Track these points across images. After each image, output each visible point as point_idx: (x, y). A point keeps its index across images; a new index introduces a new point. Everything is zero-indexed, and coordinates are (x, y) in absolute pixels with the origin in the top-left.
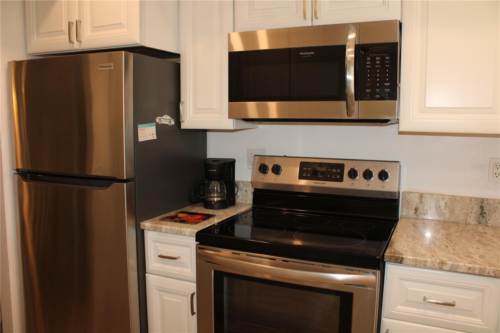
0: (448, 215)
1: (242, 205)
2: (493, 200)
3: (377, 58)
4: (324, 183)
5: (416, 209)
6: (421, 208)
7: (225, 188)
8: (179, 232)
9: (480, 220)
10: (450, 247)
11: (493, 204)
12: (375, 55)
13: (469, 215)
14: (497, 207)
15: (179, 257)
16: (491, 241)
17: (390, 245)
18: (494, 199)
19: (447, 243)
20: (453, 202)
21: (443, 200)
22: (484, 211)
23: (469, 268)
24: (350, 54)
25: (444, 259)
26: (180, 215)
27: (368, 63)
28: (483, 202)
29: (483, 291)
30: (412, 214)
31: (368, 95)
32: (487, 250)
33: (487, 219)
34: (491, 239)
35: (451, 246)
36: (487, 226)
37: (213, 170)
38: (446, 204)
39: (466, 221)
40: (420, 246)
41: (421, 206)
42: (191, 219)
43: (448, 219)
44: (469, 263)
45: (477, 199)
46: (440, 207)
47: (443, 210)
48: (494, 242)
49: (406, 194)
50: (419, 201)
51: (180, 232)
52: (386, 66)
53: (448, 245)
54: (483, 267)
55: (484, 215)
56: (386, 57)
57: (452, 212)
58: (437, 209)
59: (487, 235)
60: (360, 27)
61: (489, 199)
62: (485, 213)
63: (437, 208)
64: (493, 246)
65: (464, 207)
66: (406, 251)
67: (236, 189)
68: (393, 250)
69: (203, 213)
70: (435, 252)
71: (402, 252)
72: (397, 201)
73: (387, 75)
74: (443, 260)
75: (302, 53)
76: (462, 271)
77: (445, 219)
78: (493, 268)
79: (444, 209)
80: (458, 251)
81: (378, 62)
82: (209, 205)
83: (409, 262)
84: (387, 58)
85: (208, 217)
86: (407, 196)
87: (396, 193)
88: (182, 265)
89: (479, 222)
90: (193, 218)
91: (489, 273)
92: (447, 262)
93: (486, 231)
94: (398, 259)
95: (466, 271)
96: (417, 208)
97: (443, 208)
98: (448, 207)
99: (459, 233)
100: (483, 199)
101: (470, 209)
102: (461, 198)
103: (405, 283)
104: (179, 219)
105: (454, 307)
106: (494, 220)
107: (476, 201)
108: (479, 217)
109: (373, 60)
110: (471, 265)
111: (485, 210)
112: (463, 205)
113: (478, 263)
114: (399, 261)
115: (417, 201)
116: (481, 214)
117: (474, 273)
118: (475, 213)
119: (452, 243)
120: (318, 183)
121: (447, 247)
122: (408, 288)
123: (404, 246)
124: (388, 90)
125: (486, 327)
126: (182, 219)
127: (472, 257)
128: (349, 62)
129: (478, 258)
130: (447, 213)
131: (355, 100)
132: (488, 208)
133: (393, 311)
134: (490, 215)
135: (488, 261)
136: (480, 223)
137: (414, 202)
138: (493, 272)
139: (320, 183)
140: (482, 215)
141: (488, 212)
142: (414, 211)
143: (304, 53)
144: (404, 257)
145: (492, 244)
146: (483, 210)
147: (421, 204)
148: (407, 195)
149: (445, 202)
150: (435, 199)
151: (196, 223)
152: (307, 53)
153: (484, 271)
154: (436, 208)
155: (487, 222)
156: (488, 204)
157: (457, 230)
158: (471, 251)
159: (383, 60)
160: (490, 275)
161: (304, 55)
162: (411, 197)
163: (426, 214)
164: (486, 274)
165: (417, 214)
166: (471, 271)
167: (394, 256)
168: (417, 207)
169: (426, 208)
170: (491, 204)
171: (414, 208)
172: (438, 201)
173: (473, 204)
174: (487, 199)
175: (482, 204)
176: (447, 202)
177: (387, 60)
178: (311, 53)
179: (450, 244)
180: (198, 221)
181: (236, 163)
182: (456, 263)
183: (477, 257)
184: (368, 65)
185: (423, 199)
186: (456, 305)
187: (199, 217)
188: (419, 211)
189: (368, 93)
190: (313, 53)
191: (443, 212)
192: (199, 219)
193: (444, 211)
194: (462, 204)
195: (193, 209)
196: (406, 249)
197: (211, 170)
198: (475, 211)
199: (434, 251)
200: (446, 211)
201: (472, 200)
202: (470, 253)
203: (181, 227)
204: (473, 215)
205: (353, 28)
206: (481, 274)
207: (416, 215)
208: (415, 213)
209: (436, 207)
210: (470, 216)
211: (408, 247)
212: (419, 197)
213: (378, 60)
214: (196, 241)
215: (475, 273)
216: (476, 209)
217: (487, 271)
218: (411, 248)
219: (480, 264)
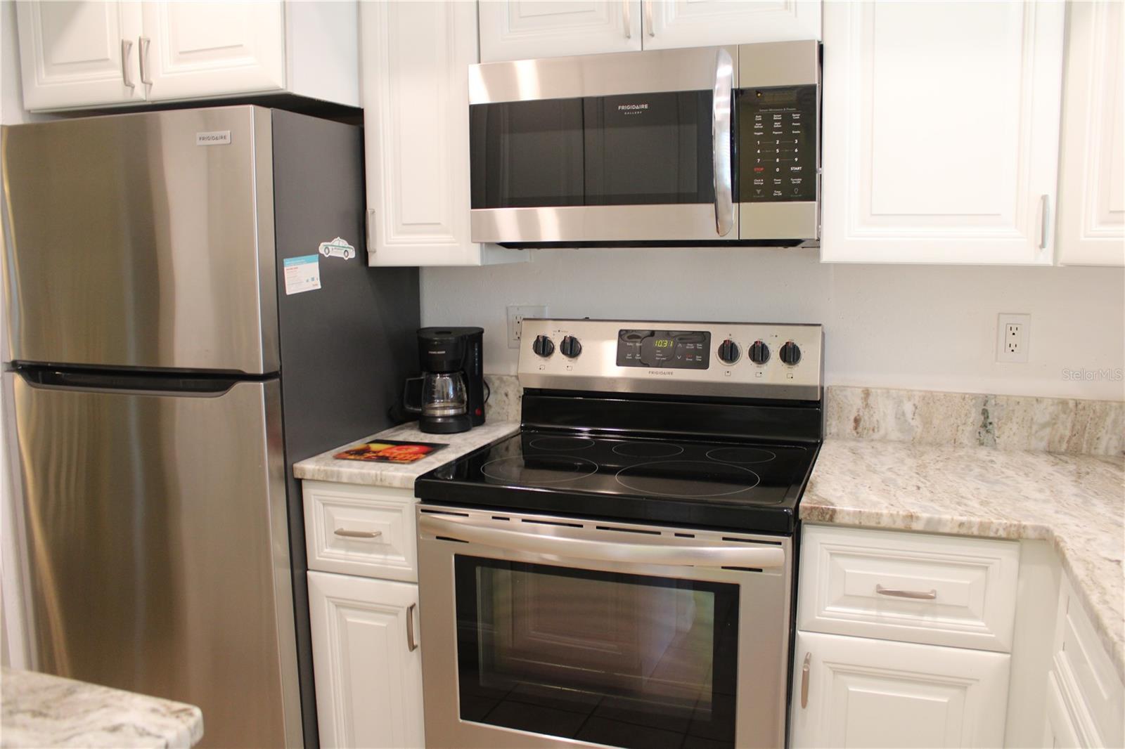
0: (919, 430)
2: (1005, 398)
3: (776, 117)
4: (669, 373)
5: (857, 421)
6: (866, 418)
7: (464, 389)
8: (379, 479)
9: (982, 438)
10: (925, 489)
11: (1005, 406)
12: (771, 110)
13: (960, 428)
14: (1013, 411)
15: (380, 534)
16: (1003, 475)
17: (807, 488)
18: (1008, 396)
19: (920, 481)
20: (928, 403)
21: (909, 399)
22: (990, 420)
23: (961, 524)
24: (722, 110)
25: (914, 510)
26: (375, 447)
27: (758, 126)
28: (987, 401)
29: (987, 568)
30: (848, 431)
31: (759, 191)
32: (994, 491)
33: (994, 434)
34: (1003, 473)
35: (926, 487)
36: (995, 449)
37: (439, 353)
38: (916, 408)
39: (955, 440)
40: (867, 488)
41: (866, 413)
42: (400, 454)
43: (921, 437)
44: (961, 515)
45: (975, 397)
46: (903, 414)
47: (910, 421)
48: (1007, 477)
49: (835, 390)
50: (863, 403)
51: (381, 480)
52: (793, 132)
53: (920, 485)
54: (987, 521)
55: (990, 427)
56: (794, 115)
57: (927, 422)
58: (899, 419)
59: (995, 466)
60: (740, 53)
61: (999, 395)
62: (991, 423)
63: (898, 416)
64: (1004, 484)
65: (950, 413)
66: (841, 497)
67: (485, 392)
68: (815, 497)
69: (420, 441)
70: (897, 499)
71: (834, 500)
72: (818, 404)
73: (796, 151)
74: (912, 511)
75: (623, 108)
76: (947, 530)
77: (914, 438)
78: (1005, 521)
79: (913, 419)
80: (939, 495)
81: (777, 125)
82: (428, 425)
83: (847, 517)
84: (796, 116)
85: (432, 448)
86: (838, 395)
87: (816, 387)
88: (385, 549)
89: (980, 441)
90: (404, 451)
91: (997, 530)
92: (919, 515)
93: (994, 459)
94: (827, 513)
95: (955, 531)
96: (858, 418)
97: (909, 416)
98: (920, 415)
99: (942, 463)
100: (986, 397)
101: (963, 416)
102: (945, 395)
103: (841, 561)
104: (375, 455)
105: (933, 600)
106: (1009, 437)
107: (974, 401)
108: (979, 433)
109: (768, 121)
110: (964, 519)
111: (990, 417)
112: (949, 408)
113: (977, 513)
114: (828, 516)
115: (858, 403)
116: (984, 426)
117: (970, 533)
118: (973, 424)
119: (929, 481)
120: (657, 373)
121: (919, 488)
122: (847, 571)
123: (835, 490)
124: (799, 181)
125: (993, 636)
126: (381, 454)
127: (966, 505)
128: (720, 123)
129: (977, 506)
130: (917, 427)
131: (733, 202)
132: (996, 414)
133: (817, 618)
134: (1000, 428)
135: (995, 509)
136: (982, 444)
137: (851, 405)
138: (1004, 529)
139: (661, 373)
140: (986, 427)
141: (996, 420)
142: (852, 424)
143: (628, 107)
144: (838, 508)
145: (1004, 480)
146: (988, 417)
147: (867, 410)
148: (838, 392)
149: (914, 405)
150: (894, 398)
151: (413, 461)
152: (634, 107)
153: (989, 528)
154: (896, 417)
155: (995, 441)
156: (996, 404)
157: (938, 458)
158: (964, 495)
159: (787, 120)
160: (999, 534)
161: (627, 111)
162: (846, 397)
163: (876, 430)
164: (992, 534)
165: (860, 430)
166: (963, 531)
167: (818, 508)
168: (859, 415)
169: (876, 417)
170: (1002, 406)
171: (852, 418)
172: (899, 402)
173: (967, 407)
174: (995, 396)
175: (985, 405)
176: (916, 403)
177: (796, 121)
178: (643, 106)
179: (925, 483)
180: (415, 457)
181: (484, 334)
182: (936, 516)
183: (974, 504)
184: (759, 130)
185: (871, 400)
186: (938, 597)
187: (416, 449)
188: (862, 423)
189: (758, 186)
190: (646, 106)
191: (909, 424)
192: (415, 453)
193: (913, 423)
194: (947, 407)
195: (398, 435)
196: (839, 494)
197: (434, 353)
198: (971, 420)
199: (895, 496)
200: (916, 423)
201: (967, 399)
202: (962, 497)
203: (382, 471)
204: (969, 428)
205: (725, 55)
206: (982, 534)
207: (857, 433)
208: (856, 428)
209: (896, 414)
210: (963, 430)
211: (843, 491)
212: (863, 395)
213: (777, 121)
214: (417, 496)
215: (973, 533)
216: (975, 416)
217: (994, 528)
218: (851, 493)
219: (979, 516)
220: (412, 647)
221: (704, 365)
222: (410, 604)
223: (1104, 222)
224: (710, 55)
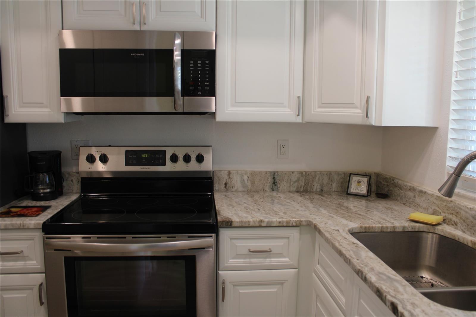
0: (250, 186)
1: (69, 194)
2: (281, 172)
3: (199, 62)
4: (149, 168)
5: (226, 184)
6: (229, 183)
7: (54, 179)
8: (22, 225)
9: (273, 188)
10: (261, 210)
11: (281, 175)
12: (197, 59)
13: (265, 184)
14: (284, 177)
15: (22, 252)
16: (286, 202)
17: (218, 213)
18: (282, 171)
19: (258, 206)
20: (253, 176)
21: (246, 174)
22: (276, 181)
23: (280, 222)
24: (177, 57)
25: (262, 218)
26: (13, 210)
27: (191, 65)
28: (274, 174)
29: (289, 238)
30: (222, 188)
31: (192, 92)
32: (286, 208)
33: (278, 186)
34: (285, 201)
35: (261, 209)
36: (278, 192)
37: (42, 163)
38: (248, 178)
39: (263, 189)
40: (240, 211)
41: (229, 181)
42: (29, 212)
43: (251, 189)
44: (279, 219)
45: (270, 172)
46: (244, 180)
47: (246, 183)
48: (288, 203)
49: (217, 172)
50: (228, 177)
51: (23, 226)
52: (206, 68)
53: (259, 208)
54: (289, 220)
55: (276, 184)
56: (206, 62)
57: (253, 183)
58: (242, 182)
59: (281, 198)
60: (184, 35)
61: (279, 171)
62: (276, 182)
63: (242, 181)
64: (288, 205)
65: (261, 179)
66: (232, 216)
67: (62, 180)
68: (222, 217)
69: (35, 205)
70: (253, 214)
71: (230, 217)
72: (211, 178)
73: (207, 76)
74: (261, 219)
75: (133, 54)
76: (275, 225)
77: (248, 190)
78: (295, 220)
79: (247, 182)
80: (268, 212)
81: (199, 65)
82: (37, 197)
83: (237, 224)
84: (207, 62)
85: (45, 209)
86: (218, 174)
87: (211, 171)
88: (25, 258)
89: (273, 189)
90: (30, 211)
91: (293, 223)
92: (264, 220)
93: (280, 196)
94: (229, 223)
95: (278, 225)
96: (226, 183)
97: (246, 181)
98: (250, 180)
99: (262, 199)
100: (274, 172)
101: (266, 180)
102: (259, 172)
103: (234, 241)
104: (16, 214)
105: (270, 253)
106: (283, 187)
107: (270, 174)
108: (272, 186)
109: (195, 64)
110: (280, 220)
111: (276, 179)
112: (261, 177)
113: (284, 217)
114: (229, 224)
115: (226, 177)
116: (274, 183)
117: (283, 225)
118: (270, 183)
119: (261, 206)
120: (143, 168)
121: (259, 210)
122: (237, 245)
123: (228, 213)
124: (208, 88)
125: (292, 263)
126: (19, 213)
127: (279, 215)
128: (177, 63)
129: (283, 214)
130: (249, 185)
131: (182, 96)
132: (278, 178)
133: (226, 265)
134: (280, 183)
135: (290, 215)
136: (273, 190)
137: (224, 178)
138: (295, 223)
139: (145, 168)
140: (275, 184)
141: (278, 181)
142: (224, 186)
143: (135, 55)
144: (233, 220)
145: (287, 204)
146: (275, 180)
147: (230, 179)
148: (218, 173)
149: (248, 177)
150: (240, 175)
151: (37, 215)
152: (138, 54)
153: (290, 223)
154: (241, 182)
155: (278, 189)
156: (278, 175)
157: (260, 197)
158: (276, 211)
159: (203, 64)
160: (293, 225)
161: (135, 56)
162: (221, 175)
163: (233, 187)
164: (291, 225)
165: (227, 188)
166: (280, 225)
167: (225, 221)
168: (226, 182)
169: (233, 182)
170: (280, 175)
171: (224, 183)
172: (242, 176)
173: (267, 176)
174: (278, 172)
175: (274, 175)
176: (249, 176)
177: (207, 64)
178: (142, 54)
179: (260, 207)
180: (37, 213)
181: (62, 154)
182: (271, 220)
183: (282, 214)
184: (192, 67)
185: (231, 176)
186: (272, 250)
187: (36, 209)
188: (228, 185)
189: (192, 90)
190: (143, 54)
191: (246, 184)
192: (37, 211)
193: (248, 184)
194: (260, 177)
195: (22, 203)
196: (231, 214)
197: (40, 163)
198: (269, 181)
199: (252, 213)
200: (249, 184)
201: (267, 173)
202: (276, 212)
203: (23, 221)
204: (268, 185)
205: (177, 35)
206: (287, 225)
207: (226, 189)
208: (225, 187)
209: (241, 181)
210: (266, 185)
211: (232, 213)
212: (228, 174)
213: (199, 64)
214: (43, 232)
215: (284, 225)
216: (270, 180)
217: (291, 222)
218: (235, 214)
219: (286, 218)
220: (42, 303)
221: (164, 164)
222: (39, 283)
223: (319, 107)
224: (172, 35)
